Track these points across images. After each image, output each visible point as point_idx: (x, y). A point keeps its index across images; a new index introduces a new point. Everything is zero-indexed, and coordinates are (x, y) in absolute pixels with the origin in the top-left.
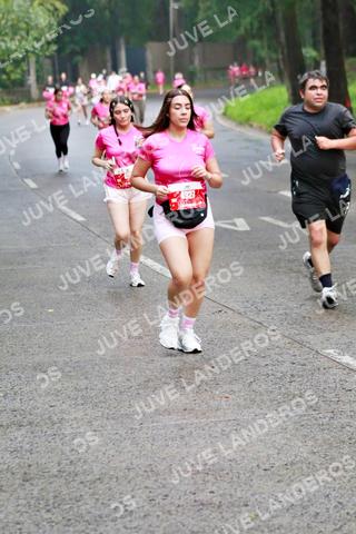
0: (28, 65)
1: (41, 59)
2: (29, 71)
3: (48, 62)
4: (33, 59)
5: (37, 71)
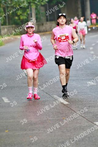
0: (31, 10)
1: (38, 7)
2: (31, 14)
3: (43, 8)
4: (33, 7)
5: (36, 14)
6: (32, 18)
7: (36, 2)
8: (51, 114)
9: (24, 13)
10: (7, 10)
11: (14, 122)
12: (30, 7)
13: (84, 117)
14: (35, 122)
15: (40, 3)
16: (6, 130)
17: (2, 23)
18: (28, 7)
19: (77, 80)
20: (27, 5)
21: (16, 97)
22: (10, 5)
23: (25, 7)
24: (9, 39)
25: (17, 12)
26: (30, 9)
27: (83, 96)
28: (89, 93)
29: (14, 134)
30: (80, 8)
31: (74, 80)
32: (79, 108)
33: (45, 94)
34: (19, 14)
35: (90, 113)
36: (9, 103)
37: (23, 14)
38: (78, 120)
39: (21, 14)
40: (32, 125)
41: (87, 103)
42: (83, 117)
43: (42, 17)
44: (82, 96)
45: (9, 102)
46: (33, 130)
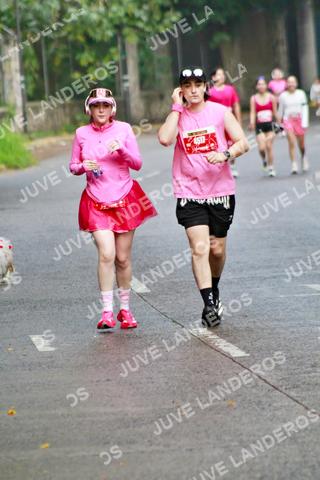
6: (125, 77)
7: (140, 25)
8: (190, 389)
9: (101, 61)
10: (47, 48)
11: (68, 415)
12: (119, 39)
13: (297, 401)
14: (135, 416)
15: (153, 27)
16: (44, 442)
17: (30, 92)
18: (113, 42)
19: (275, 277)
20: (110, 33)
21: (75, 335)
22: (56, 36)
23: (106, 40)
24: (53, 146)
25: (77, 57)
26: (119, 46)
27: (293, 332)
28: (312, 321)
29: (71, 455)
30: (285, 41)
31: (265, 279)
32: (281, 370)
33: (170, 323)
34: (84, 63)
35: (317, 387)
36: (51, 355)
37: (98, 64)
38: (276, 409)
39: (90, 64)
40: (128, 427)
41: (309, 353)
42: (291, 398)
43: (159, 75)
44: (291, 329)
45: (52, 349)
46: (132, 442)
